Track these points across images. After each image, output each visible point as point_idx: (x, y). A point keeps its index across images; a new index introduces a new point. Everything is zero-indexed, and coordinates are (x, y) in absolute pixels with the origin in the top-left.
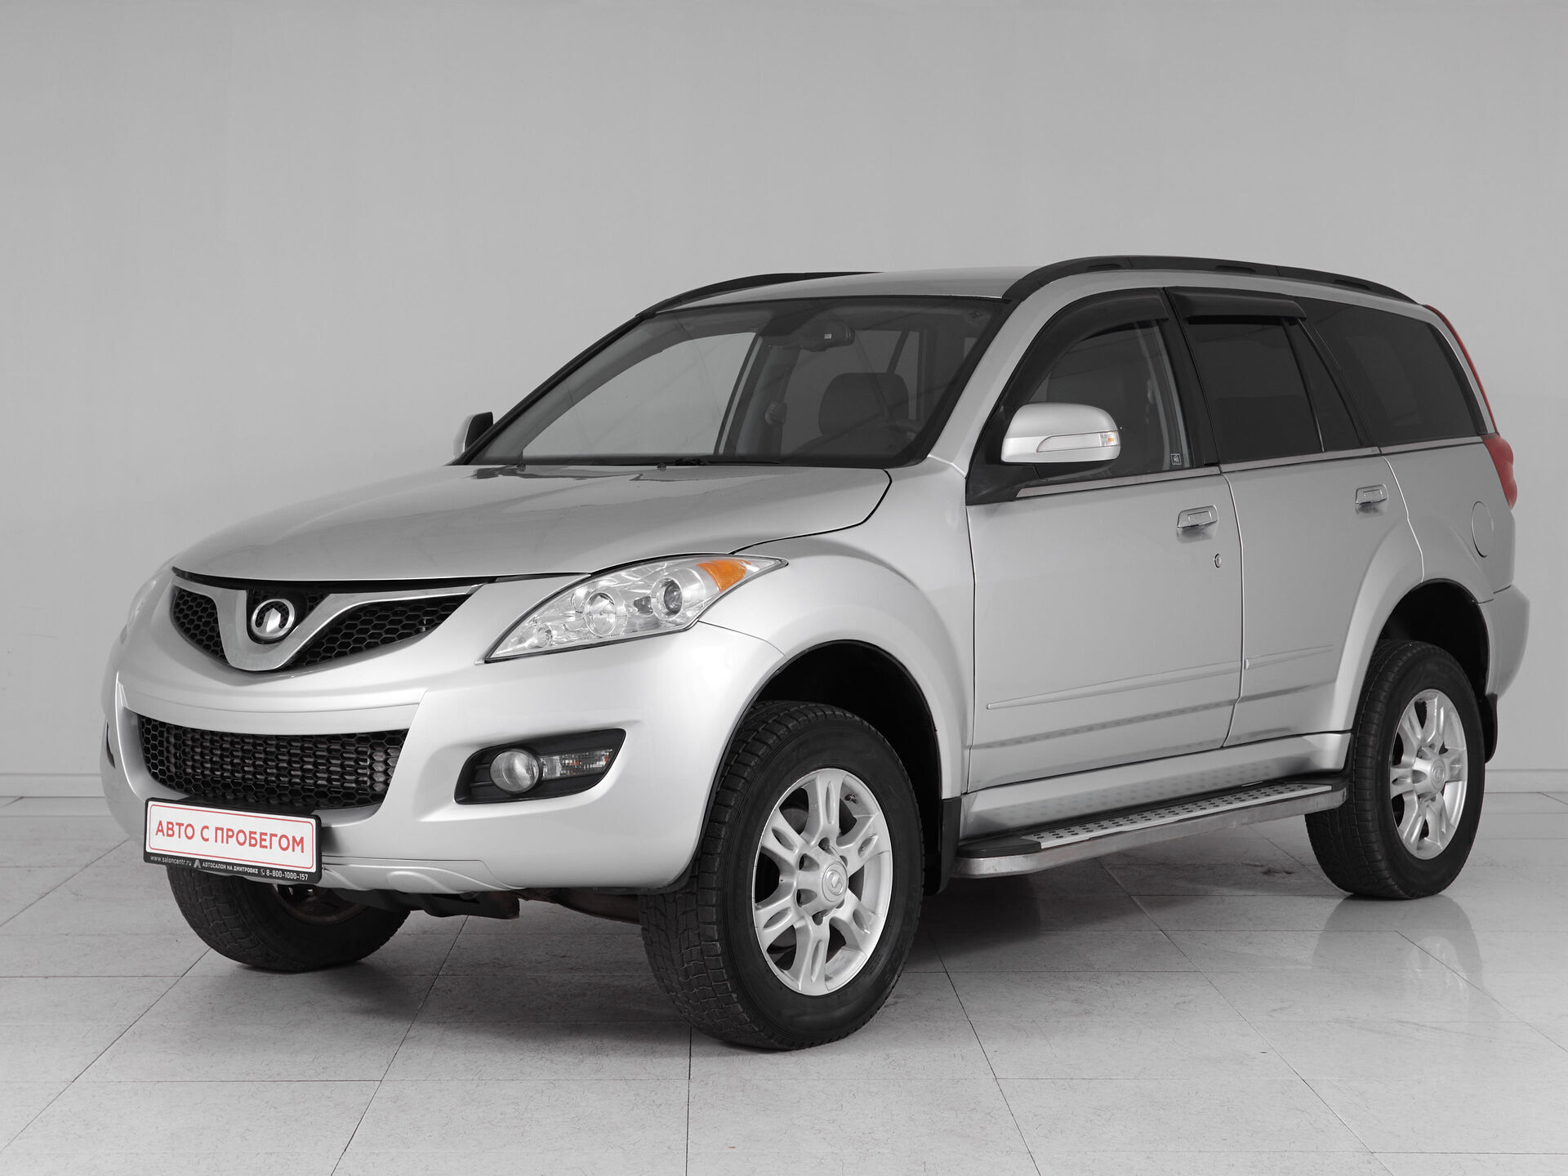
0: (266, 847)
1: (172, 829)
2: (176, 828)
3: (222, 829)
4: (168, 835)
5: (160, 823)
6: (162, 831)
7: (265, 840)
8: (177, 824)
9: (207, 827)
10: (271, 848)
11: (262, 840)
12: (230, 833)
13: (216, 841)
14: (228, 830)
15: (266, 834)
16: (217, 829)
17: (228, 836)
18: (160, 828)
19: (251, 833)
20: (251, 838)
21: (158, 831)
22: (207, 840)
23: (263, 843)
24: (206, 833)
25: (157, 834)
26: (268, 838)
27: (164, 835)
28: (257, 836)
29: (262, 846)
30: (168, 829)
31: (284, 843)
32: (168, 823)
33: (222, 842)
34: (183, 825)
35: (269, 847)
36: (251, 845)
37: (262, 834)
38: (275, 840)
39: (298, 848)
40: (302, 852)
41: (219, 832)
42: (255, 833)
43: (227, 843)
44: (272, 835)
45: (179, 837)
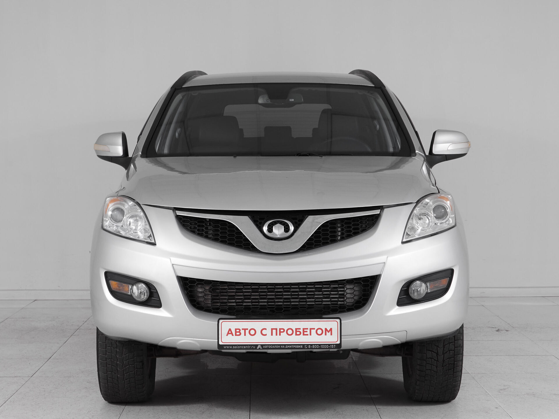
0: (307, 335)
1: (239, 332)
2: (242, 332)
3: (276, 329)
4: (236, 335)
5: (230, 330)
6: (232, 333)
7: (307, 332)
8: (243, 329)
9: (266, 329)
10: (310, 334)
11: (304, 332)
12: (282, 330)
13: (272, 335)
14: (280, 329)
15: (307, 329)
16: (272, 329)
17: (280, 332)
18: (230, 332)
19: (296, 329)
20: (296, 331)
21: (228, 333)
22: (266, 335)
23: (305, 333)
24: (264, 332)
25: (227, 335)
26: (308, 331)
27: (233, 335)
28: (301, 331)
29: (304, 335)
30: (236, 332)
31: (319, 332)
32: (236, 329)
33: (277, 335)
34: (247, 329)
35: (309, 334)
36: (296, 335)
37: (304, 329)
38: (313, 332)
39: (328, 334)
40: (331, 334)
41: (274, 331)
42: (300, 329)
43: (280, 335)
44: (311, 329)
45: (245, 335)
